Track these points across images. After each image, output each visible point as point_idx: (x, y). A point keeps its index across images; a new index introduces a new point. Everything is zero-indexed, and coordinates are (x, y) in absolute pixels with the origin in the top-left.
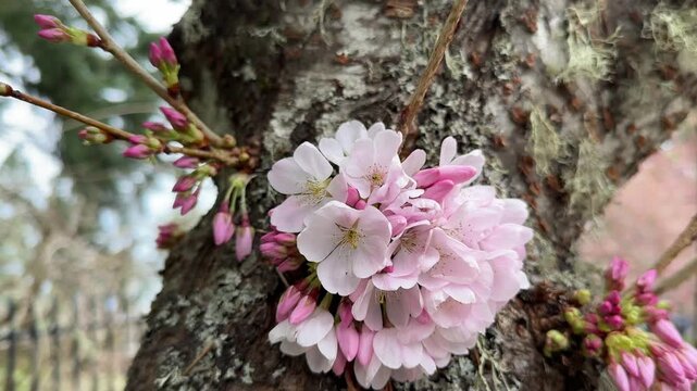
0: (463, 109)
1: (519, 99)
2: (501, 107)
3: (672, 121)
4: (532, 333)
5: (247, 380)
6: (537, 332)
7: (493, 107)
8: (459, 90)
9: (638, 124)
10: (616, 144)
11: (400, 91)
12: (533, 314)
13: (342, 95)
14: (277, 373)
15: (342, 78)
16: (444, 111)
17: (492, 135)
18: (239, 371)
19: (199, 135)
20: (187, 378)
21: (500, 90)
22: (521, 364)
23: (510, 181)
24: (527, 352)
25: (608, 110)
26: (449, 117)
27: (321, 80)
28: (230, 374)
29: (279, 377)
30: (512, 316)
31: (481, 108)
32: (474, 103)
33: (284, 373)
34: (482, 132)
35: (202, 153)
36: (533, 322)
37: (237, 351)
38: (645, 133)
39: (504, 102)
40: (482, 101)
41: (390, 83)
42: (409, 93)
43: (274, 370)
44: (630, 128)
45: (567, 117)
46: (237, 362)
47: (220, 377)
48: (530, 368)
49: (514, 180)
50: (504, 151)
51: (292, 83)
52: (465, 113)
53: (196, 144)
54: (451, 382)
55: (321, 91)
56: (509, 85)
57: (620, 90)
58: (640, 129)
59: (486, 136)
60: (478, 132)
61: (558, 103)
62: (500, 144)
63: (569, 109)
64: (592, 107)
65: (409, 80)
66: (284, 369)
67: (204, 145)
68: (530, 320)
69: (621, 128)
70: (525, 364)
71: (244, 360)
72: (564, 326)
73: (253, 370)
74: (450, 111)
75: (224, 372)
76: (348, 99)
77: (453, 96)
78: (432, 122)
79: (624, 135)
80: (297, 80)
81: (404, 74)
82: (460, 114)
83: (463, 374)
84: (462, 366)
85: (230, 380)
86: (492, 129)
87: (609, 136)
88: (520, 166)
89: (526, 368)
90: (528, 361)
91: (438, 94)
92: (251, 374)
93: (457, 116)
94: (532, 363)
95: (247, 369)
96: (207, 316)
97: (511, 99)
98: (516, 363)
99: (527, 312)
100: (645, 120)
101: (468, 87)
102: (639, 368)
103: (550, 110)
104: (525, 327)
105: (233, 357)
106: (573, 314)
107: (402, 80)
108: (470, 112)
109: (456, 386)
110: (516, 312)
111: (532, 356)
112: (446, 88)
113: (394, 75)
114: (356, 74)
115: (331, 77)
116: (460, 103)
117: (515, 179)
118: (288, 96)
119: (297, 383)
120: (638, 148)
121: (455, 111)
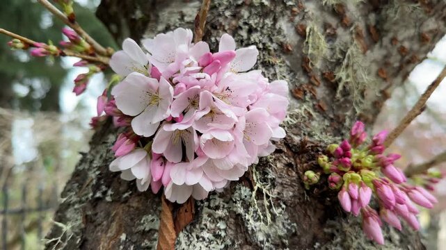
0: (261, 26)
1: (303, 18)
2: (290, 25)
3: (429, 36)
4: (297, 173)
5: (108, 199)
6: (301, 173)
7: (283, 24)
8: (259, 12)
9: (400, 38)
10: (384, 52)
11: (220, 15)
12: (298, 161)
13: (184, 21)
14: (126, 195)
15: (185, 10)
16: (247, 27)
17: (282, 43)
18: (105, 193)
19: (87, 46)
20: (79, 199)
21: (288, 12)
22: (288, 194)
23: (295, 74)
24: (292, 186)
25: (375, 27)
26: (250, 31)
27: (175, 13)
28: (98, 195)
29: (127, 197)
30: (284, 161)
31: (274, 25)
32: (269, 22)
33: (130, 195)
34: (274, 41)
35: (90, 57)
36: (299, 166)
37: (105, 181)
38: (407, 45)
39: (291, 21)
40: (275, 20)
41: (214, 11)
42: (226, 17)
43: (124, 193)
44: (393, 40)
45: (340, 31)
46: (104, 188)
47: (92, 197)
48: (294, 196)
49: (298, 74)
50: (292, 54)
51: (157, 16)
52: (262, 28)
53: (86, 52)
54: (236, 202)
55: (173, 19)
56: (295, 9)
57: (383, 12)
58: (402, 41)
59: (277, 43)
60: (271, 40)
61: (333, 21)
62: (288, 50)
63: (342, 26)
64: (361, 25)
65: (226, 8)
66: (130, 192)
67: (91, 52)
68: (296, 165)
69: (386, 40)
70: (291, 194)
71: (108, 187)
72: (317, 168)
73: (112, 193)
74: (251, 26)
75: (95, 193)
76: (188, 23)
77: (255, 17)
78: (240, 35)
79: (389, 46)
80: (160, 14)
81: (223, 4)
82: (259, 29)
83: (243, 197)
84: (242, 192)
85: (99, 199)
86: (281, 39)
87: (377, 46)
88: (303, 65)
89: (292, 197)
90: (293, 192)
91: (246, 17)
92: (111, 195)
93: (256, 30)
94: (296, 193)
95: (110, 192)
96: (95, 162)
97: (297, 19)
98: (285, 193)
99: (295, 159)
100: (405, 35)
101: (265, 11)
102: (359, 194)
103: (326, 26)
104: (293, 169)
105: (102, 184)
106: (323, 159)
107: (221, 9)
108: (266, 27)
109: (239, 205)
110: (287, 159)
111: (296, 188)
112: (250, 12)
113: (217, 6)
114: (195, 7)
115: (180, 10)
116: (259, 21)
117: (300, 73)
118: (154, 24)
119: (138, 202)
120: (403, 57)
121: (254, 26)
